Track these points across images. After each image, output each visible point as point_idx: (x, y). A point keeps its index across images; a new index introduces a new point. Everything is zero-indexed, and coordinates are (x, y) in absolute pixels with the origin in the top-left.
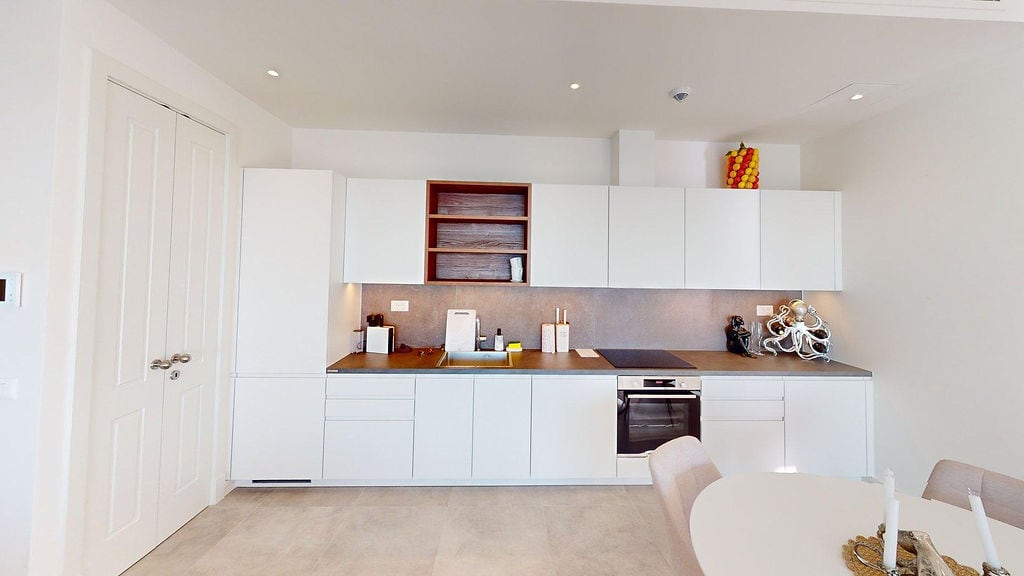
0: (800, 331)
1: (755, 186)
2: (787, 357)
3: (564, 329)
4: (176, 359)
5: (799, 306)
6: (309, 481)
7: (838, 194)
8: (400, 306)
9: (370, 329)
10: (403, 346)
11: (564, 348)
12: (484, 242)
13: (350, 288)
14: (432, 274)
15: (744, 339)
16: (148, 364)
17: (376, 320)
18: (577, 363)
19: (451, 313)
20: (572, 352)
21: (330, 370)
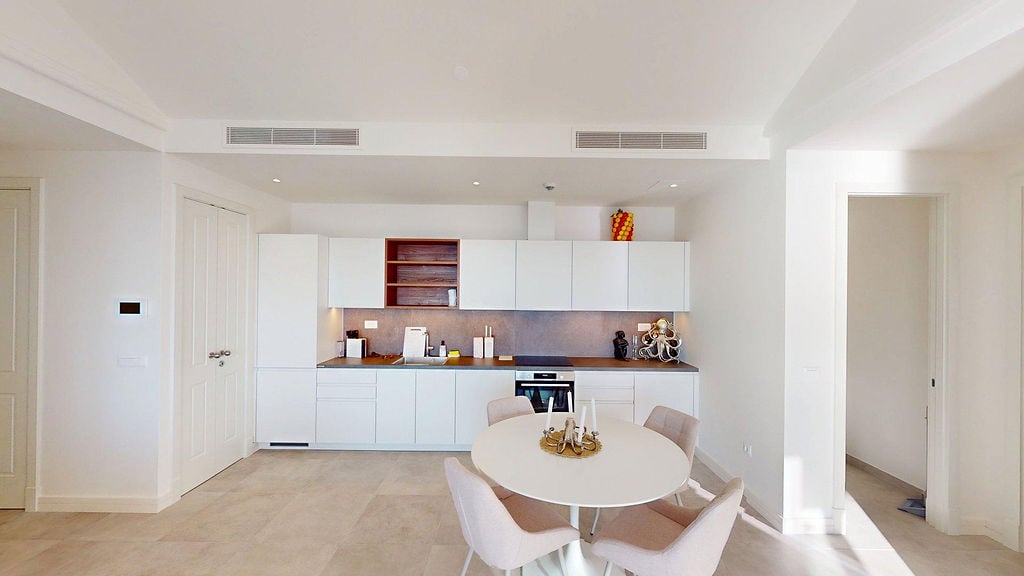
0: (662, 343)
1: (629, 239)
2: (653, 362)
3: (490, 341)
4: (222, 353)
5: (662, 324)
6: (307, 445)
7: (688, 244)
8: (371, 325)
9: (349, 340)
10: (374, 353)
11: (490, 354)
12: (432, 279)
13: (334, 311)
14: (392, 298)
15: (623, 347)
16: (207, 355)
17: (353, 334)
18: (497, 363)
19: (408, 329)
20: (496, 358)
21: (318, 366)
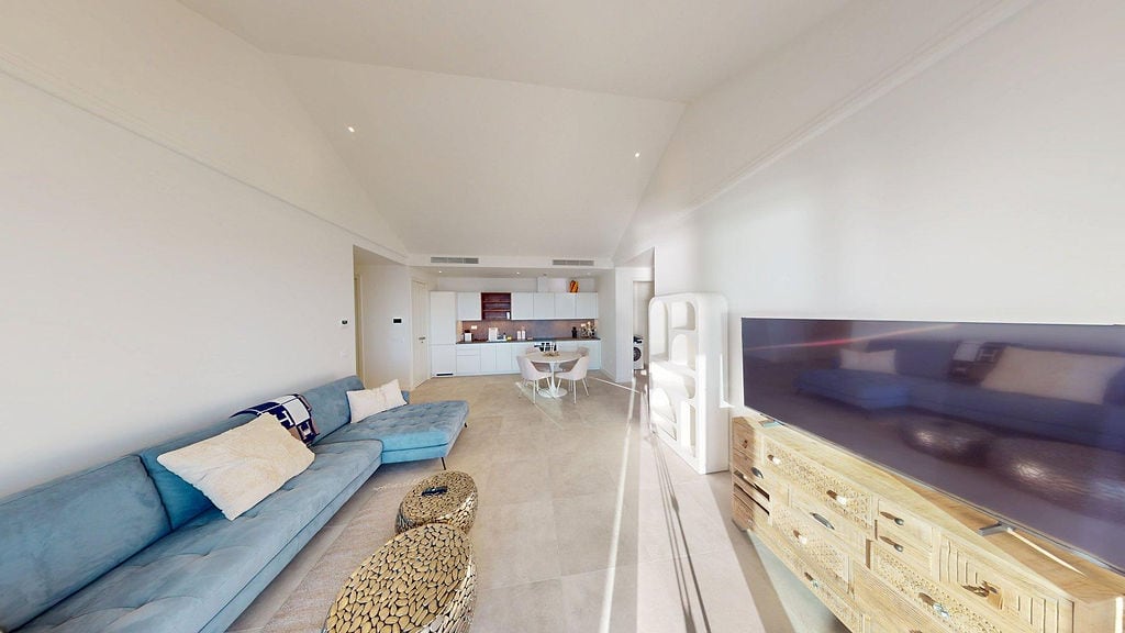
0: (590, 330)
1: (577, 291)
2: (586, 337)
3: (524, 332)
5: (589, 324)
6: (452, 374)
7: (597, 293)
8: (474, 327)
9: (466, 334)
10: (476, 338)
11: (524, 337)
12: (499, 308)
13: (460, 322)
14: (483, 317)
15: (575, 333)
17: (468, 331)
18: (526, 340)
19: (490, 329)
21: (454, 343)
